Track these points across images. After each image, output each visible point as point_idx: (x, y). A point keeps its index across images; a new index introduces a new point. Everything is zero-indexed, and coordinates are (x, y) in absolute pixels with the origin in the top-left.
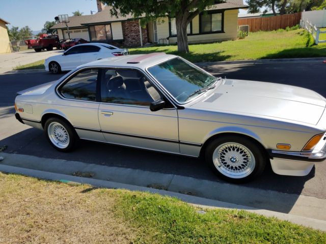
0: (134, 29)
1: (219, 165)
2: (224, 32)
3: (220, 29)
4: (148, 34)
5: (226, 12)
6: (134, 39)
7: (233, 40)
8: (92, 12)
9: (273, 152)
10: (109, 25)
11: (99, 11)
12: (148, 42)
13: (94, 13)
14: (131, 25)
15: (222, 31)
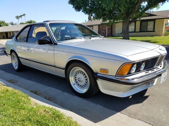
0: (104, 29)
1: (74, 83)
2: (155, 32)
3: (152, 30)
4: (111, 31)
5: (156, 21)
6: (103, 34)
7: (160, 36)
8: (85, 21)
9: (98, 75)
10: (92, 27)
11: (89, 20)
12: (111, 35)
13: (86, 21)
14: (103, 27)
15: (154, 31)
